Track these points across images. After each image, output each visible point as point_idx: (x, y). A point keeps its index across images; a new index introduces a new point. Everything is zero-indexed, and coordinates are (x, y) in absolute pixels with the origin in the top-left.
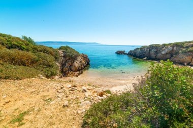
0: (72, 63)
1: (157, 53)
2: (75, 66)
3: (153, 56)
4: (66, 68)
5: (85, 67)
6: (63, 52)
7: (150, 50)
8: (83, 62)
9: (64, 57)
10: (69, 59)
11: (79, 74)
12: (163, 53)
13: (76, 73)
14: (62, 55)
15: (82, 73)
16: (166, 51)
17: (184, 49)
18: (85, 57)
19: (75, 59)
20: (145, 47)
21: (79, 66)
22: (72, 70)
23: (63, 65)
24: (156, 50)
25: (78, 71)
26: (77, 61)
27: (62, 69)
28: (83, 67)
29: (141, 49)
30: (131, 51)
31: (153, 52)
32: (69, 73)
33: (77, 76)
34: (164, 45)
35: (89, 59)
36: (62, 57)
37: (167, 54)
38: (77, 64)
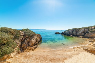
0: (30, 40)
1: (77, 33)
2: (32, 42)
3: (75, 34)
4: (24, 45)
5: (39, 42)
6: (24, 32)
7: (73, 31)
8: (38, 39)
9: (24, 36)
10: (28, 37)
11: (35, 48)
12: (80, 32)
13: (33, 47)
14: (23, 34)
15: (37, 47)
16: (82, 31)
17: (91, 30)
18: (39, 36)
19: (32, 37)
20: (70, 30)
21: (35, 42)
22: (29, 46)
23: (22, 42)
24: (76, 31)
25: (34, 46)
26: (34, 39)
27: (21, 46)
28: (37, 42)
29: (68, 31)
30: (63, 32)
31: (74, 32)
32: (26, 48)
33: (33, 50)
34: (80, 29)
35: (41, 37)
36: (22, 36)
37: (82, 33)
38: (33, 41)
